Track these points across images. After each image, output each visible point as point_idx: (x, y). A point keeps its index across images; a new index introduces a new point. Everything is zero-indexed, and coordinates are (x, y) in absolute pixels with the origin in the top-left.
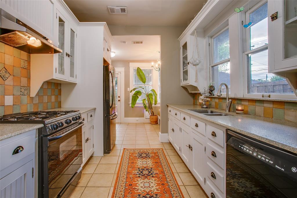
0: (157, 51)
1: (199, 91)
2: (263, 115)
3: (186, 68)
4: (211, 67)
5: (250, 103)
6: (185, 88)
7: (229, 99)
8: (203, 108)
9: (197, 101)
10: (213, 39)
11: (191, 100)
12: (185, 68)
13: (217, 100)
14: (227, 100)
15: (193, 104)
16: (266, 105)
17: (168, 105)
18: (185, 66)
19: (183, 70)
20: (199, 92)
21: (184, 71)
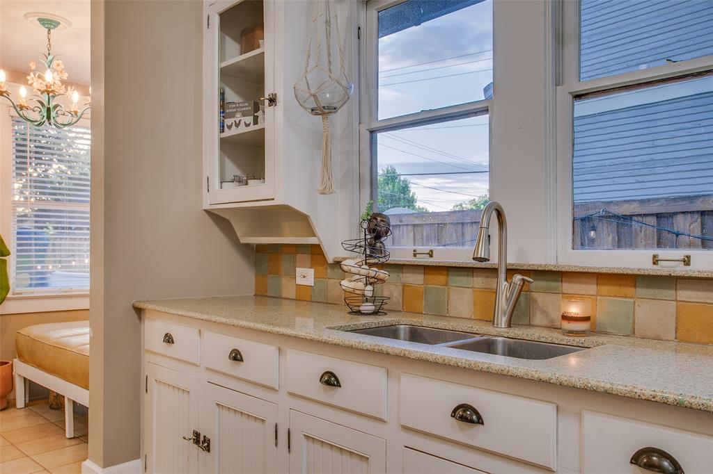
0: (26, 16)
1: (314, 235)
2: (672, 335)
3: (237, 125)
4: (368, 134)
5: (605, 289)
6: (220, 219)
7: (511, 272)
8: (359, 313)
9: (285, 281)
10: (375, 13)
11: (245, 276)
12: (228, 122)
13: (416, 279)
14: (502, 275)
15: (255, 295)
16: (685, 295)
17: (141, 305)
18: (232, 115)
19: (222, 131)
20: (312, 240)
21: (223, 135)
